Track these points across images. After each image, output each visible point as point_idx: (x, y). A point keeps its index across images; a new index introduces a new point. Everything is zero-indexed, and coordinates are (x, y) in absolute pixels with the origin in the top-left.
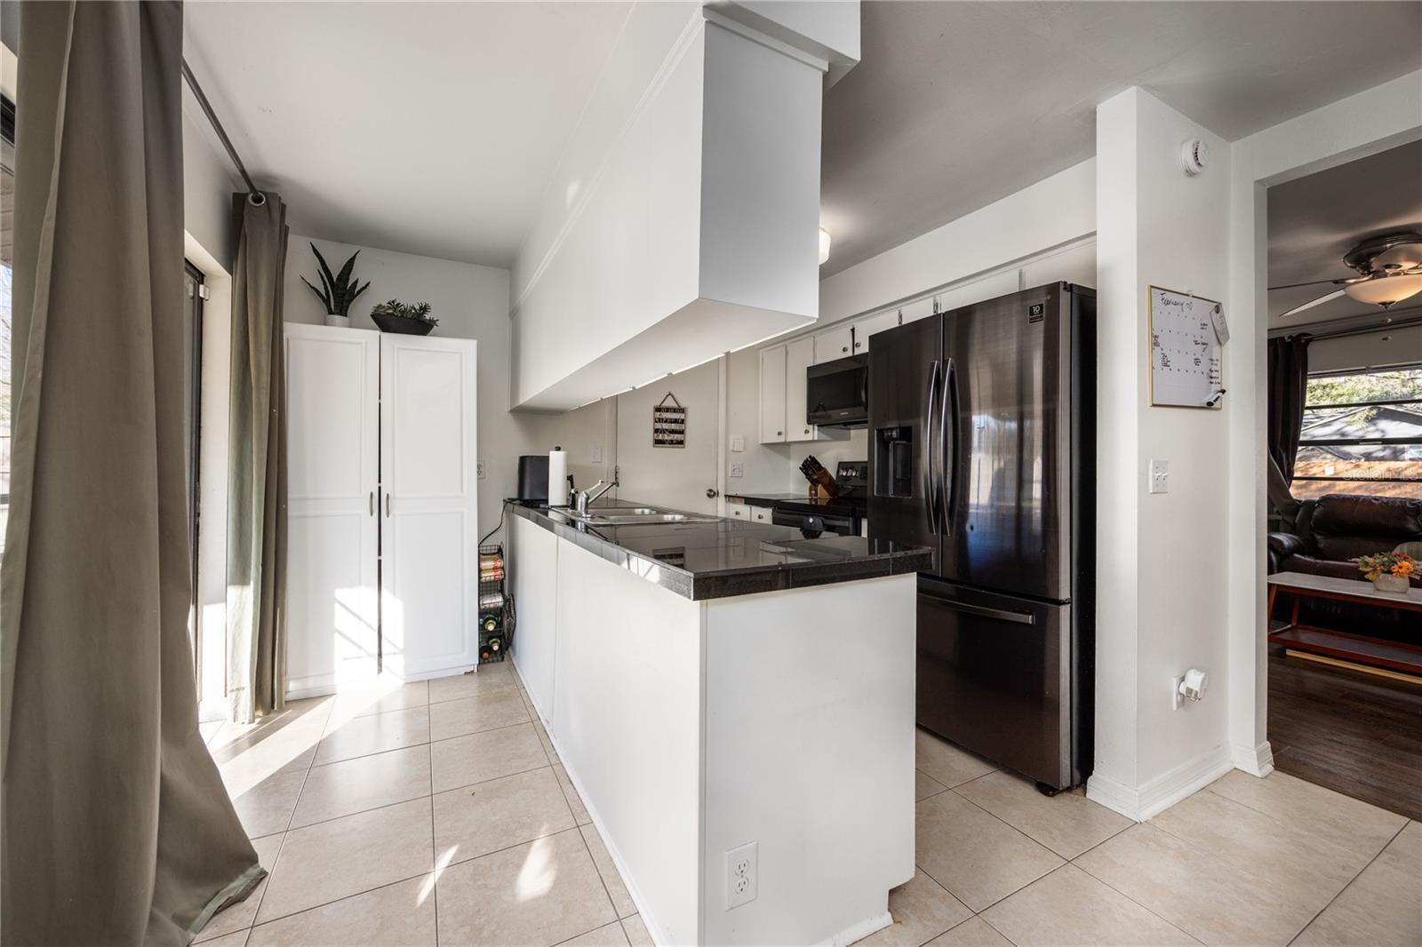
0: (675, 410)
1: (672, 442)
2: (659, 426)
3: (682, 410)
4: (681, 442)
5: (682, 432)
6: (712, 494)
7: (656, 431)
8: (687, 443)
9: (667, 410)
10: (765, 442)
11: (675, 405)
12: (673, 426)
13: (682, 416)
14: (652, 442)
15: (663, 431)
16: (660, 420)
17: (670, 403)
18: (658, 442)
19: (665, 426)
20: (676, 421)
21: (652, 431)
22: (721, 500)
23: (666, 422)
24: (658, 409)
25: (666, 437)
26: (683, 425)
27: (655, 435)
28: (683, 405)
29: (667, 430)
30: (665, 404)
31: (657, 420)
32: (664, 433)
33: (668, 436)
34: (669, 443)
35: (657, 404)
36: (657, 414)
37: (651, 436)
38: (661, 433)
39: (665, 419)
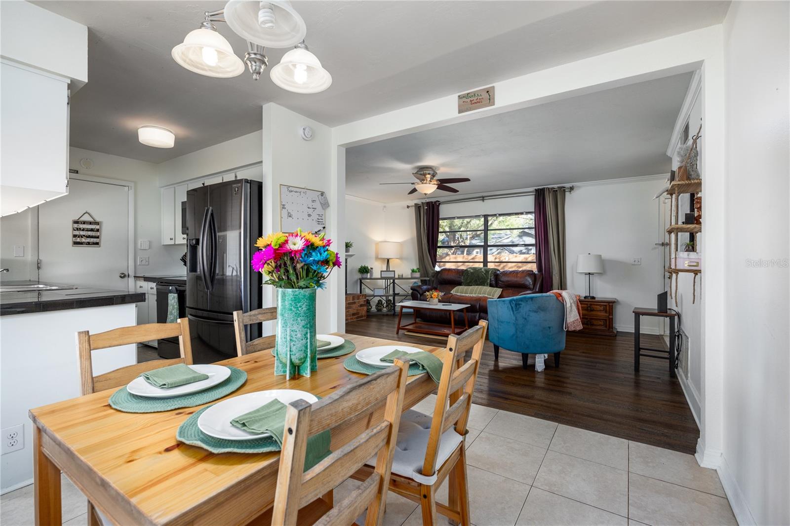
0: (90, 223)
1: (89, 243)
2: (77, 233)
3: (97, 223)
4: (97, 244)
5: (98, 237)
6: (123, 276)
7: (75, 236)
8: (102, 244)
9: (84, 223)
10: (164, 244)
11: (91, 220)
12: (90, 233)
13: (98, 227)
14: (71, 243)
16: (78, 229)
17: (87, 218)
18: (75, 243)
19: (82, 233)
20: (92, 230)
21: (71, 236)
22: (131, 281)
24: (76, 222)
26: (98, 233)
27: (74, 238)
28: (98, 220)
29: (84, 236)
30: (83, 219)
31: (76, 229)
32: (82, 237)
33: (85, 239)
34: (86, 244)
35: (76, 218)
36: (76, 226)
37: (70, 240)
38: (79, 237)
39: (82, 229)
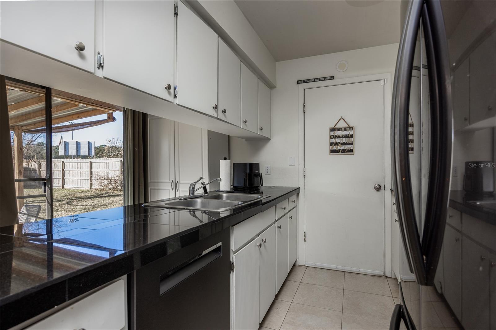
0: (345, 129)
1: (343, 151)
2: (333, 141)
3: (351, 128)
4: (351, 151)
5: (352, 144)
6: (379, 188)
7: (332, 144)
8: (356, 151)
9: (339, 129)
11: (346, 126)
12: (344, 140)
13: (351, 132)
14: (329, 151)
15: (337, 144)
16: (334, 137)
17: (342, 124)
18: (332, 151)
19: (338, 140)
20: (346, 136)
21: (329, 144)
23: (339, 137)
24: (332, 130)
25: (339, 148)
26: (353, 138)
27: (331, 147)
28: (351, 125)
29: (339, 143)
30: (338, 126)
31: (332, 137)
32: (338, 145)
33: (340, 147)
34: (341, 152)
35: (332, 126)
36: (332, 133)
37: (328, 148)
38: (335, 145)
39: (337, 136)
